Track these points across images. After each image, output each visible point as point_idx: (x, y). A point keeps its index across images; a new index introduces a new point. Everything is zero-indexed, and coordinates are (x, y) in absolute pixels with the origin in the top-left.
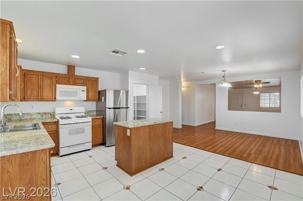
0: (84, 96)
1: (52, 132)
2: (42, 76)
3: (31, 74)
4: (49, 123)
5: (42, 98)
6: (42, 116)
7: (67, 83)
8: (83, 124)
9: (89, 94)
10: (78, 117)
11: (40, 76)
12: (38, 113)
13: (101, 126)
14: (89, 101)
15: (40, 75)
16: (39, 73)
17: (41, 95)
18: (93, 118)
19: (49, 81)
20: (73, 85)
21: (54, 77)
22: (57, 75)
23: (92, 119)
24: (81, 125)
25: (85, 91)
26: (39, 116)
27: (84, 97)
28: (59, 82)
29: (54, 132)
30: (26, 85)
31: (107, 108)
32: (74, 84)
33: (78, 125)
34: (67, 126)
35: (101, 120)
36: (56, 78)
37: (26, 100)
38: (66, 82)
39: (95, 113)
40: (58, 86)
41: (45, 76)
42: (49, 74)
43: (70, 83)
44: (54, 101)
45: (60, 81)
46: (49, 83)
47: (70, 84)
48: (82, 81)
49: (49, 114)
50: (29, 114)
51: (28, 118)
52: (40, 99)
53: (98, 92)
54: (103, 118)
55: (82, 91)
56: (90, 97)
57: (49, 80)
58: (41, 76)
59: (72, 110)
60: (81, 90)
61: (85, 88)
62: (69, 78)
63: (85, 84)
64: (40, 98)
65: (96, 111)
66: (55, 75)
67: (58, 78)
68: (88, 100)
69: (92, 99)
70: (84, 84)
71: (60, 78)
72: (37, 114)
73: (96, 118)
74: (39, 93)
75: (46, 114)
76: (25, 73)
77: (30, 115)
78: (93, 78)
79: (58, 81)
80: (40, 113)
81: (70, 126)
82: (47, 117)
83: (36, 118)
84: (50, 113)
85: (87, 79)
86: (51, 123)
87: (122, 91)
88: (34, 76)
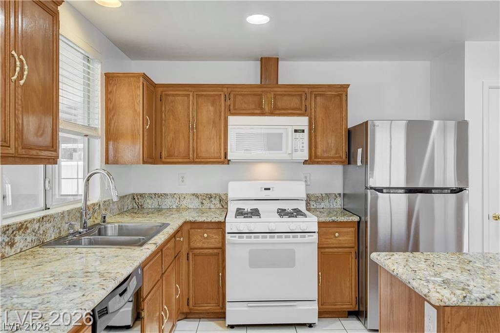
0: (301, 148)
1: (211, 251)
2: (195, 96)
3: (173, 95)
4: (205, 225)
5: (197, 155)
6: (202, 203)
7: (256, 111)
8: (291, 239)
9: (319, 139)
10: (282, 213)
11: (191, 98)
12: (193, 195)
13: (353, 251)
14: (318, 163)
15: (191, 94)
16: (190, 89)
17: (193, 147)
18: (323, 219)
19: (211, 108)
20: (272, 114)
21: (223, 97)
22: (230, 90)
23: (319, 223)
24: (284, 239)
25: (303, 131)
26: (196, 203)
27: (302, 150)
28: (235, 109)
29: (216, 251)
30: (164, 122)
31: (371, 188)
32: (275, 111)
33: (276, 239)
34: (245, 239)
35: (352, 230)
36: (227, 96)
37: (163, 160)
38: (253, 107)
39: (338, 203)
40: (232, 120)
41: (202, 95)
42: (211, 89)
43: (262, 109)
44: (222, 163)
45: (237, 107)
46: (212, 114)
47: (263, 114)
48: (295, 102)
49: (218, 198)
50: (175, 196)
51: (174, 207)
52: (194, 158)
53: (344, 134)
54: (359, 223)
55: (296, 131)
56: (319, 152)
57: (213, 105)
58: (193, 97)
59: (269, 189)
60: (290, 130)
61: (303, 122)
62: (260, 95)
63: (304, 109)
64: (191, 156)
65: (344, 194)
66: (225, 89)
67: (232, 96)
68: (313, 159)
69: (326, 155)
70: (300, 109)
71: (239, 98)
72: (192, 197)
73: (334, 222)
74: (189, 141)
75: (210, 197)
76: (162, 92)
77: (178, 199)
78: (329, 86)
79: (232, 107)
80: (196, 196)
81: (253, 239)
82: (212, 206)
83: (190, 206)
84: (220, 197)
85: (311, 92)
86: (210, 226)
87: (436, 123)
88: (178, 98)
